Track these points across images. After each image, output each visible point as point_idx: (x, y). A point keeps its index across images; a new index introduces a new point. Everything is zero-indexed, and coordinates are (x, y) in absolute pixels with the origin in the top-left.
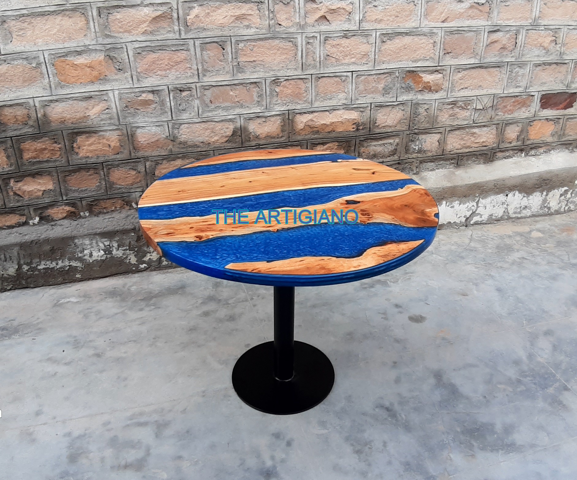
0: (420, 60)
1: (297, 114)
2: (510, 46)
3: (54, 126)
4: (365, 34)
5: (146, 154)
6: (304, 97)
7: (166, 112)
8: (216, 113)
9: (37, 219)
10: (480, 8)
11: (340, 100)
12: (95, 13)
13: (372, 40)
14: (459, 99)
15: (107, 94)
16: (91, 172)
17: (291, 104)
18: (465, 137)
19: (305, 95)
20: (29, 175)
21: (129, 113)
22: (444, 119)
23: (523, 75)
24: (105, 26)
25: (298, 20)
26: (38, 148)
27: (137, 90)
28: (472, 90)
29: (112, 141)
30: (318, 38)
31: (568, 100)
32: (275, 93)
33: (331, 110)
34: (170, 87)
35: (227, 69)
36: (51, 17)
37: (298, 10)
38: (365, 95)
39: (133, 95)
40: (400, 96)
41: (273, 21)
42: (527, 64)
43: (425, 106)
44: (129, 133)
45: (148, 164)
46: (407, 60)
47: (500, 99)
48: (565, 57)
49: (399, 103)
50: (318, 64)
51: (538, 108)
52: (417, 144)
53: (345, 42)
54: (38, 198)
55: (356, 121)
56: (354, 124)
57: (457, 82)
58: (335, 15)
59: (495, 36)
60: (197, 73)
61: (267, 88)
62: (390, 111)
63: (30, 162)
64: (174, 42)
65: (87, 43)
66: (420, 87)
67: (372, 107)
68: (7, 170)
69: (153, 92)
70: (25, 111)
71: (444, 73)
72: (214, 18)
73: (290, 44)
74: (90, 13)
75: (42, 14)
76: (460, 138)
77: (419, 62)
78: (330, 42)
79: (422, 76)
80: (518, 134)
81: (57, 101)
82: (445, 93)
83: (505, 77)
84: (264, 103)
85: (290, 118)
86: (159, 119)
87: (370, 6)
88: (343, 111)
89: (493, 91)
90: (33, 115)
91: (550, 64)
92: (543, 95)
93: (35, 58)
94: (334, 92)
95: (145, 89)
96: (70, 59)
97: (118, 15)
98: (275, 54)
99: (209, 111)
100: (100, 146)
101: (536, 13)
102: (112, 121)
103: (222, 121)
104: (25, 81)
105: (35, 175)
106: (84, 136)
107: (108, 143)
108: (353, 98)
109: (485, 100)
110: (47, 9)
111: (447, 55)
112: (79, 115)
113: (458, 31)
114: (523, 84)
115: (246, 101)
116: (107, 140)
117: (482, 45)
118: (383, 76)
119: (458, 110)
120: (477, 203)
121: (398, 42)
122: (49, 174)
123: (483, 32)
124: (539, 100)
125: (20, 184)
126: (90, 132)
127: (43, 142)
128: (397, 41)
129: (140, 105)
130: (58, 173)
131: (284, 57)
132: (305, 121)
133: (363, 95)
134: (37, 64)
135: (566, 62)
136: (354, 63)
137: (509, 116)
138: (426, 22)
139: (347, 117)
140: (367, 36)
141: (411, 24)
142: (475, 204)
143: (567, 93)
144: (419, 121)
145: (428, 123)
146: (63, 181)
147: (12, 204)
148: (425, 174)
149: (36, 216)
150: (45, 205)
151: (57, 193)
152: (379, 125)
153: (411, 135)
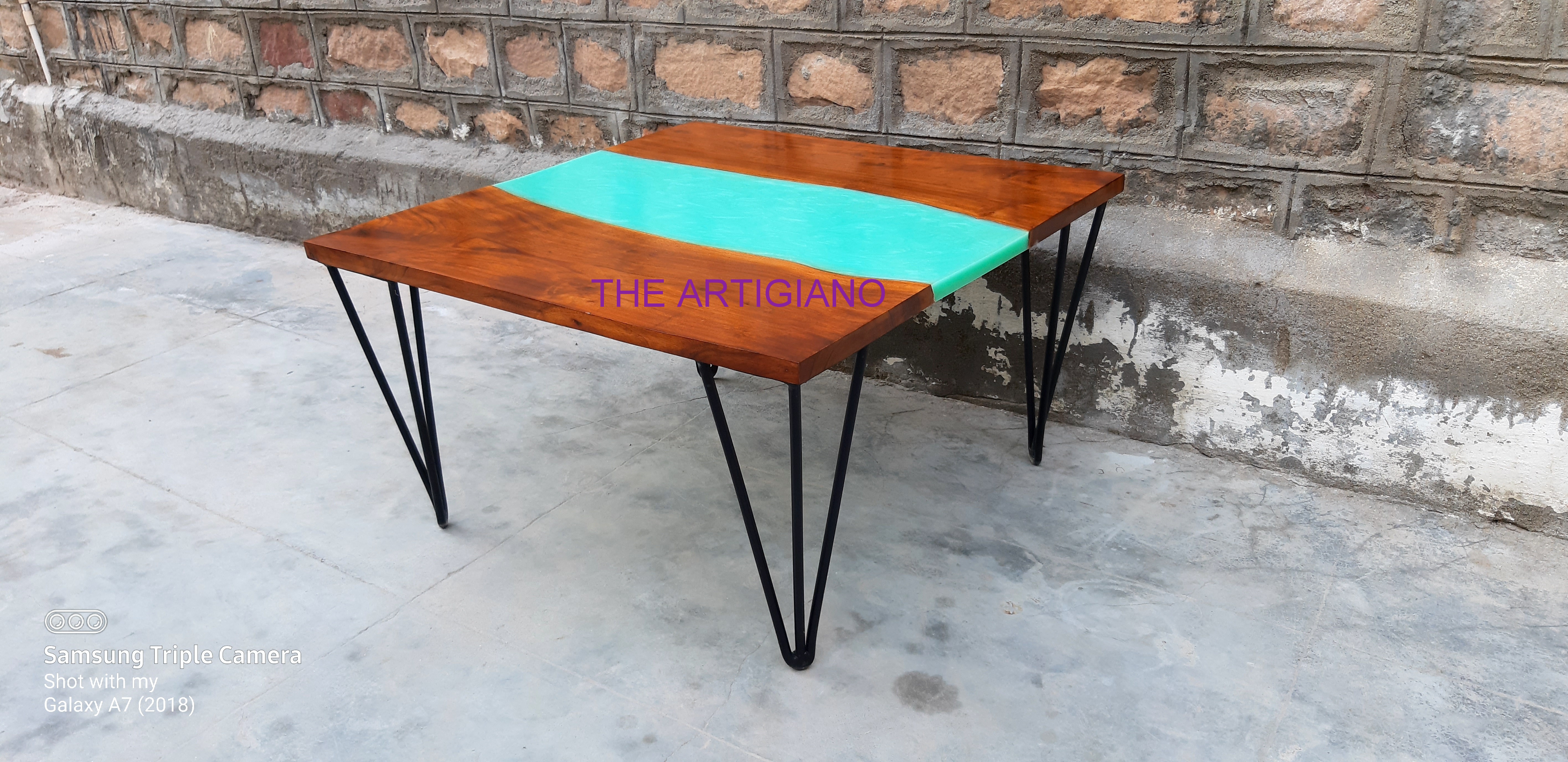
9: (466, 129)
20: (453, 24)
45: (638, 40)
52: (1460, 119)
54: (465, 80)
125: (440, 42)
130: (489, 29)
144: (1477, 20)
145: (1523, 30)
146: (500, 50)
147: (427, 84)
148: (1493, 262)
149: (462, 121)
150: (475, 100)
151: (493, 77)
152: (1287, 16)
153: (1429, 75)
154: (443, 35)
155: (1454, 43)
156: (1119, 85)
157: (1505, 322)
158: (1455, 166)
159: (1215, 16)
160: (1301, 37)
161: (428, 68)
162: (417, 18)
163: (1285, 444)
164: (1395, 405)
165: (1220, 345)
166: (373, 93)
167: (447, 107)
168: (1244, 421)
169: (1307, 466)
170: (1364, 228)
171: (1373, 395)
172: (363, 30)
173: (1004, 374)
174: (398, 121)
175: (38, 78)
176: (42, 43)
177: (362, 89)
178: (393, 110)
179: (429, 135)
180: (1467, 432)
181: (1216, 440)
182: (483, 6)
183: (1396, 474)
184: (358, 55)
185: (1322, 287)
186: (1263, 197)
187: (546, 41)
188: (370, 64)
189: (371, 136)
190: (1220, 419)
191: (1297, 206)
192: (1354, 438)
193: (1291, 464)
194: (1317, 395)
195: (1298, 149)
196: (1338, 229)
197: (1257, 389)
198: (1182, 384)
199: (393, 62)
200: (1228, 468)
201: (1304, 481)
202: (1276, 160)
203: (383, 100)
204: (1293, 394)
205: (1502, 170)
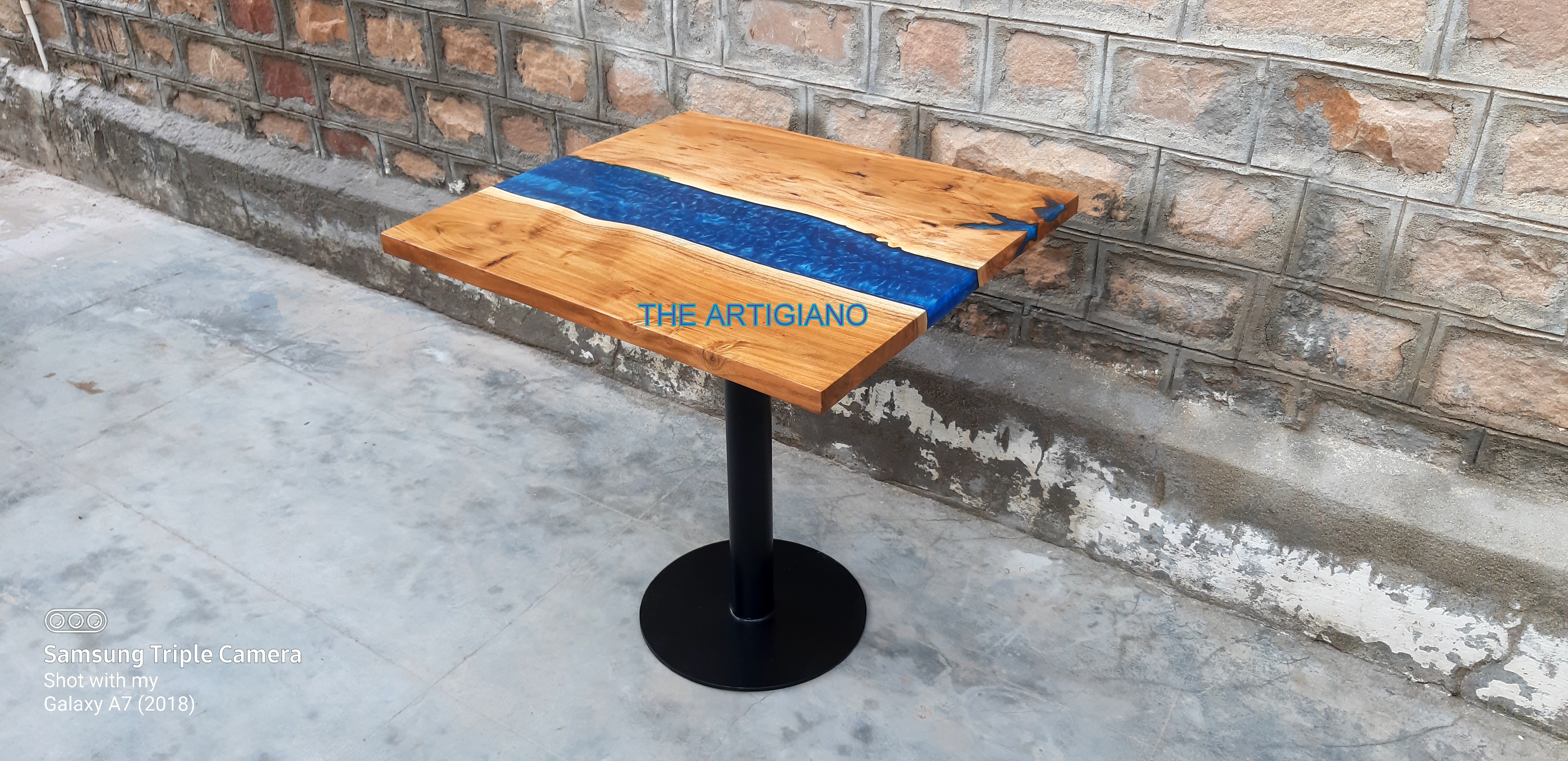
0: (1363, 42)
1: (941, 120)
3: (493, 10)
6: (965, 78)
7: (664, 35)
8: (758, 64)
9: (461, 184)
11: (1066, 112)
14: (1510, 225)
17: (927, 89)
18: (1528, 376)
19: (965, 71)
20: (452, 94)
21: (604, 18)
22: (1440, 282)
26: (465, 46)
29: (574, 72)
32: (895, 50)
33: (1034, 135)
38: (1145, 117)
40: (1265, 150)
43: (1361, 210)
44: (600, 63)
46: (1311, 33)
49: (1256, 171)
52: (1311, 330)
54: (462, 144)
55: (1105, 190)
56: (1098, 197)
61: (874, 30)
62: (1227, 189)
63: (454, 69)
66: (1346, 140)
67: (1162, 162)
68: (422, 71)
71: (1456, 111)
76: (1502, 371)
77: (1357, 50)
79: (1361, 101)
82: (1453, 187)
84: (863, 68)
85: (922, 127)
86: (652, 47)
88: (1072, 148)
94: (1052, 84)
99: (747, 56)
100: (554, 75)
102: (572, 27)
103: (769, 88)
106: (534, 46)
107: (568, 72)
108: (1104, 116)
111: (1488, 48)
115: (824, 53)
116: (567, 66)
118: (1210, 70)
119: (1505, 265)
120: (1515, 635)
122: (480, 103)
125: (439, 107)
127: (471, 35)
130: (489, 106)
132: (958, 145)
133: (1139, 115)
136: (1119, 8)
139: (1077, 170)
142: (1503, 635)
144: (1331, 257)
145: (1364, 271)
146: (496, 123)
147: (426, 141)
148: (1329, 442)
149: (459, 178)
150: (472, 162)
151: (489, 146)
152: (1180, 226)
153: (1289, 292)
154: (442, 101)
155: (1311, 272)
156: (1041, 253)
157: (1332, 495)
158: (1305, 365)
159: (1122, 214)
160: (1190, 245)
161: (427, 127)
162: (418, 83)
163: (1157, 560)
164: (1245, 544)
165: (1110, 478)
166: (373, 138)
167: (444, 163)
168: (1126, 538)
169: (1174, 579)
170: (1231, 401)
171: (1228, 534)
172: (364, 82)
173: (933, 471)
174: (397, 166)
175: (35, 62)
176: (39, 32)
177: (363, 133)
178: (392, 156)
179: (426, 183)
180: (1298, 573)
181: (1103, 549)
182: (481, 85)
183: (1243, 596)
184: (360, 103)
185: (1192, 447)
186: (1152, 362)
187: (540, 124)
188: (371, 112)
189: (370, 175)
190: (1107, 534)
191: (1179, 374)
192: (1211, 564)
193: (1161, 576)
194: (1184, 528)
195: (1183, 329)
196: (1211, 396)
197: (1137, 515)
198: (1078, 503)
199: (393, 115)
200: (1110, 573)
201: (1170, 591)
202: (1164, 335)
203: (383, 147)
204: (1166, 524)
205: (1341, 374)
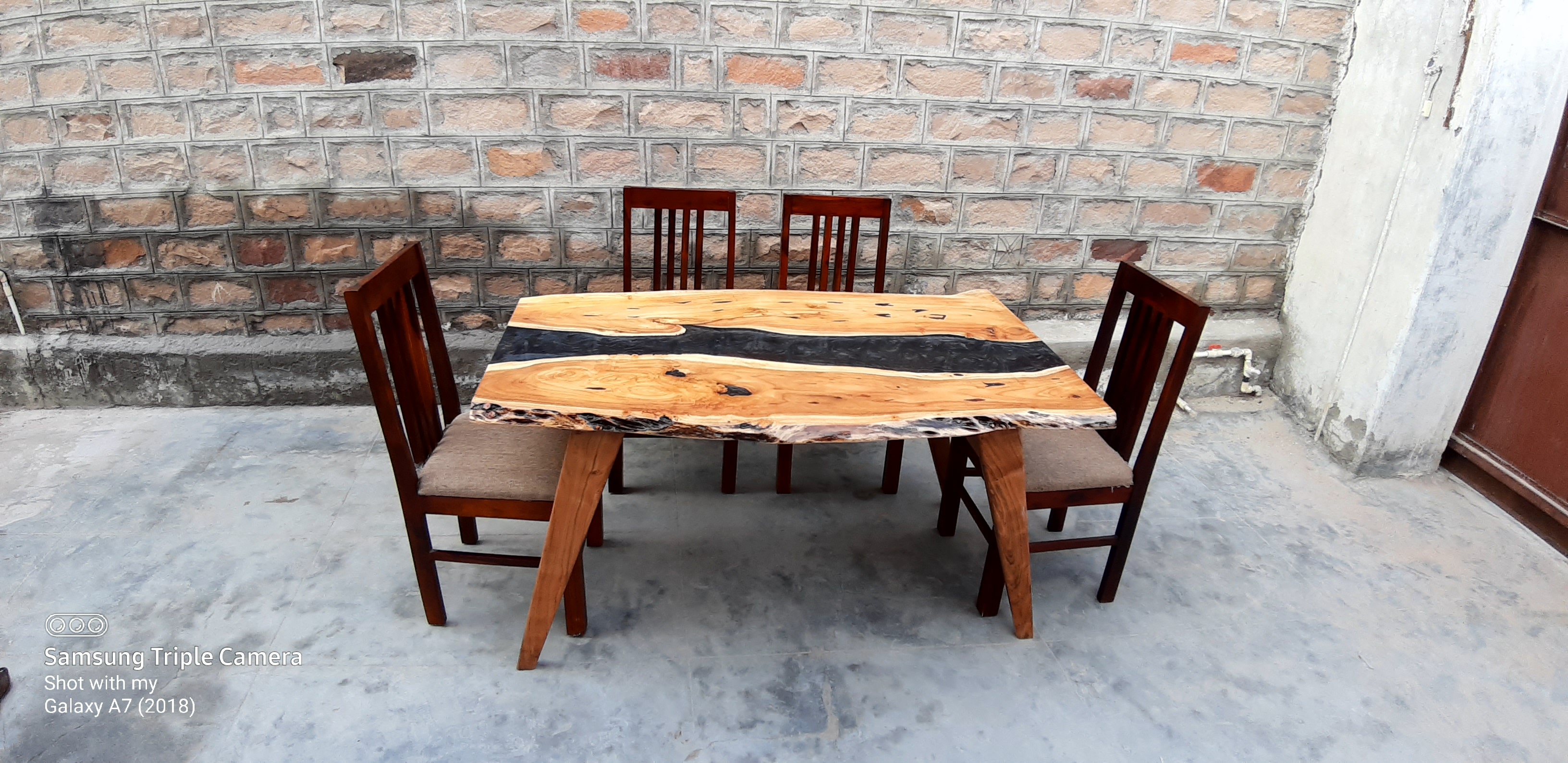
0: (921, 184)
1: (761, 235)
2: (1046, 173)
3: (480, 220)
4: (852, 148)
5: (581, 264)
7: (606, 218)
9: (449, 325)
10: (1005, 124)
12: (537, 101)
13: (859, 155)
14: (973, 236)
15: (541, 191)
16: (516, 278)
17: (755, 223)
19: (772, 213)
20: (446, 273)
21: (565, 215)
22: (953, 260)
23: (1065, 213)
24: (547, 117)
25: (768, 126)
26: (459, 244)
27: (576, 190)
28: (992, 226)
29: (542, 245)
30: (792, 148)
31: (1134, 251)
34: (613, 190)
35: (680, 175)
36: (488, 101)
37: (769, 114)
39: (571, 195)
40: (893, 225)
41: (738, 125)
42: (1070, 199)
43: (927, 240)
44: (561, 238)
45: (580, 276)
46: (904, 182)
47: (1031, 241)
48: (1128, 193)
49: (892, 233)
50: (790, 179)
51: (1087, 257)
52: (915, 287)
53: (825, 155)
54: (453, 301)
57: (971, 214)
58: (814, 123)
59: (1024, 161)
60: (644, 177)
64: (622, 140)
65: (525, 133)
66: (921, 217)
69: (593, 194)
70: (450, 201)
71: (953, 202)
72: (670, 116)
73: (757, 152)
74: (531, 101)
75: (480, 97)
77: (920, 186)
78: (807, 153)
79: (924, 203)
80: (1059, 288)
81: (486, 193)
82: (955, 227)
83: (1039, 214)
85: (754, 239)
86: (597, 225)
87: (859, 114)
89: (1022, 230)
90: (458, 207)
91: (1106, 201)
92: (1095, 241)
93: (466, 144)
95: (584, 190)
96: (505, 148)
97: (561, 105)
98: (738, 162)
100: (528, 250)
101: (1084, 133)
102: (544, 223)
104: (452, 168)
105: (453, 273)
106: (511, 236)
107: (537, 247)
109: (1011, 241)
110: (485, 91)
111: (959, 180)
112: (509, 212)
113: (974, 152)
114: (1066, 224)
116: (538, 244)
117: (1005, 170)
119: (972, 250)
121: (893, 160)
122: (469, 275)
123: (1007, 155)
124: (1089, 247)
125: (434, 282)
126: (518, 232)
127: (466, 237)
128: (893, 158)
129: (577, 208)
130: (477, 274)
131: (749, 167)
132: (770, 244)
134: (468, 151)
135: (1130, 199)
136: (836, 181)
137: (1045, 264)
138: (931, 138)
140: (853, 150)
141: (910, 140)
143: (1132, 240)
146: (482, 283)
151: (475, 297)
153: (907, 275)
155: (914, 266)
182: (470, 264)
